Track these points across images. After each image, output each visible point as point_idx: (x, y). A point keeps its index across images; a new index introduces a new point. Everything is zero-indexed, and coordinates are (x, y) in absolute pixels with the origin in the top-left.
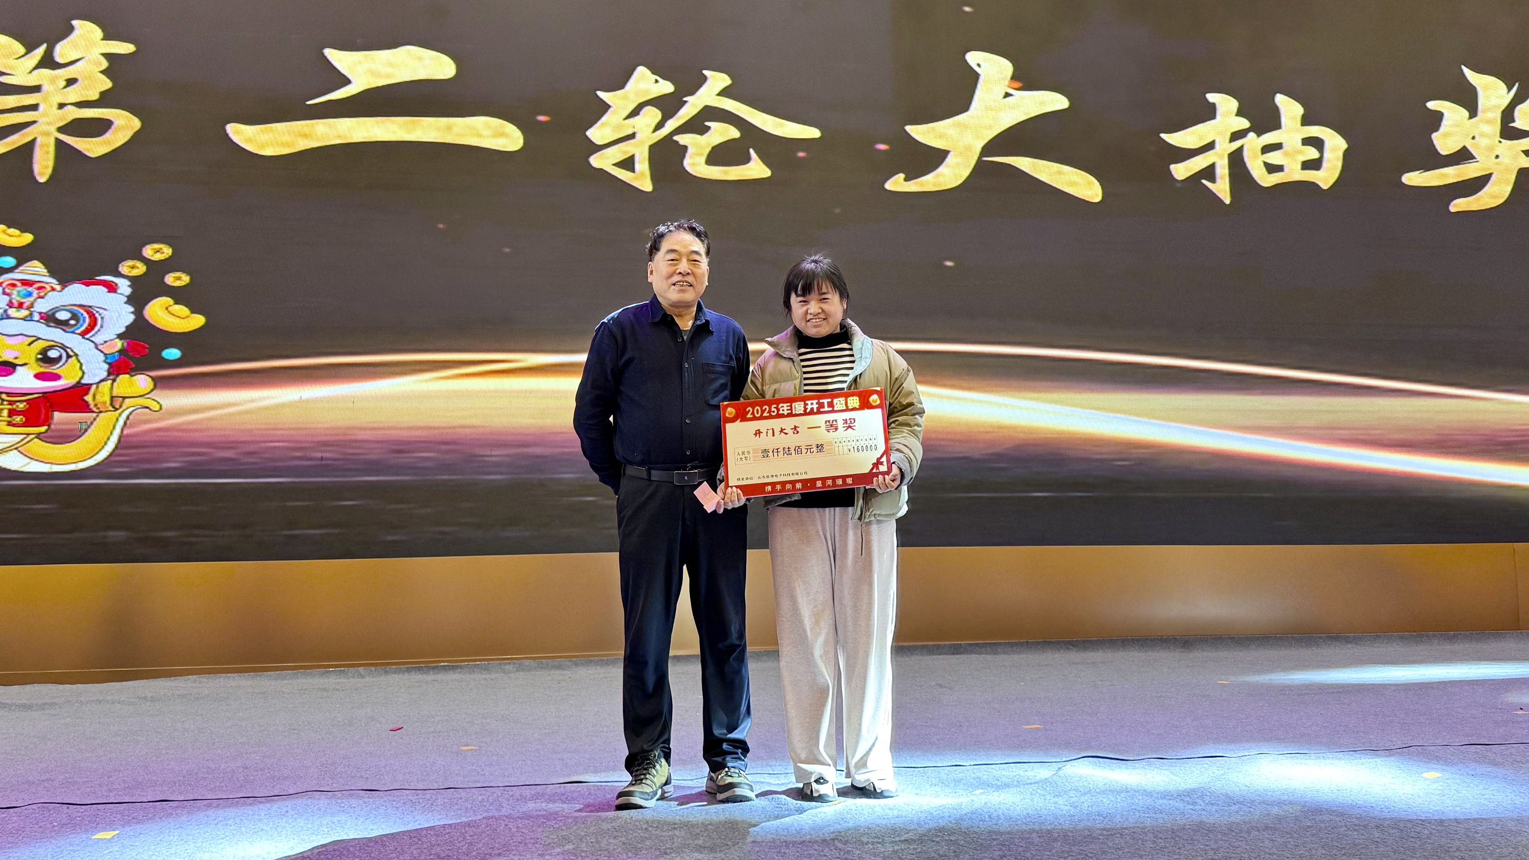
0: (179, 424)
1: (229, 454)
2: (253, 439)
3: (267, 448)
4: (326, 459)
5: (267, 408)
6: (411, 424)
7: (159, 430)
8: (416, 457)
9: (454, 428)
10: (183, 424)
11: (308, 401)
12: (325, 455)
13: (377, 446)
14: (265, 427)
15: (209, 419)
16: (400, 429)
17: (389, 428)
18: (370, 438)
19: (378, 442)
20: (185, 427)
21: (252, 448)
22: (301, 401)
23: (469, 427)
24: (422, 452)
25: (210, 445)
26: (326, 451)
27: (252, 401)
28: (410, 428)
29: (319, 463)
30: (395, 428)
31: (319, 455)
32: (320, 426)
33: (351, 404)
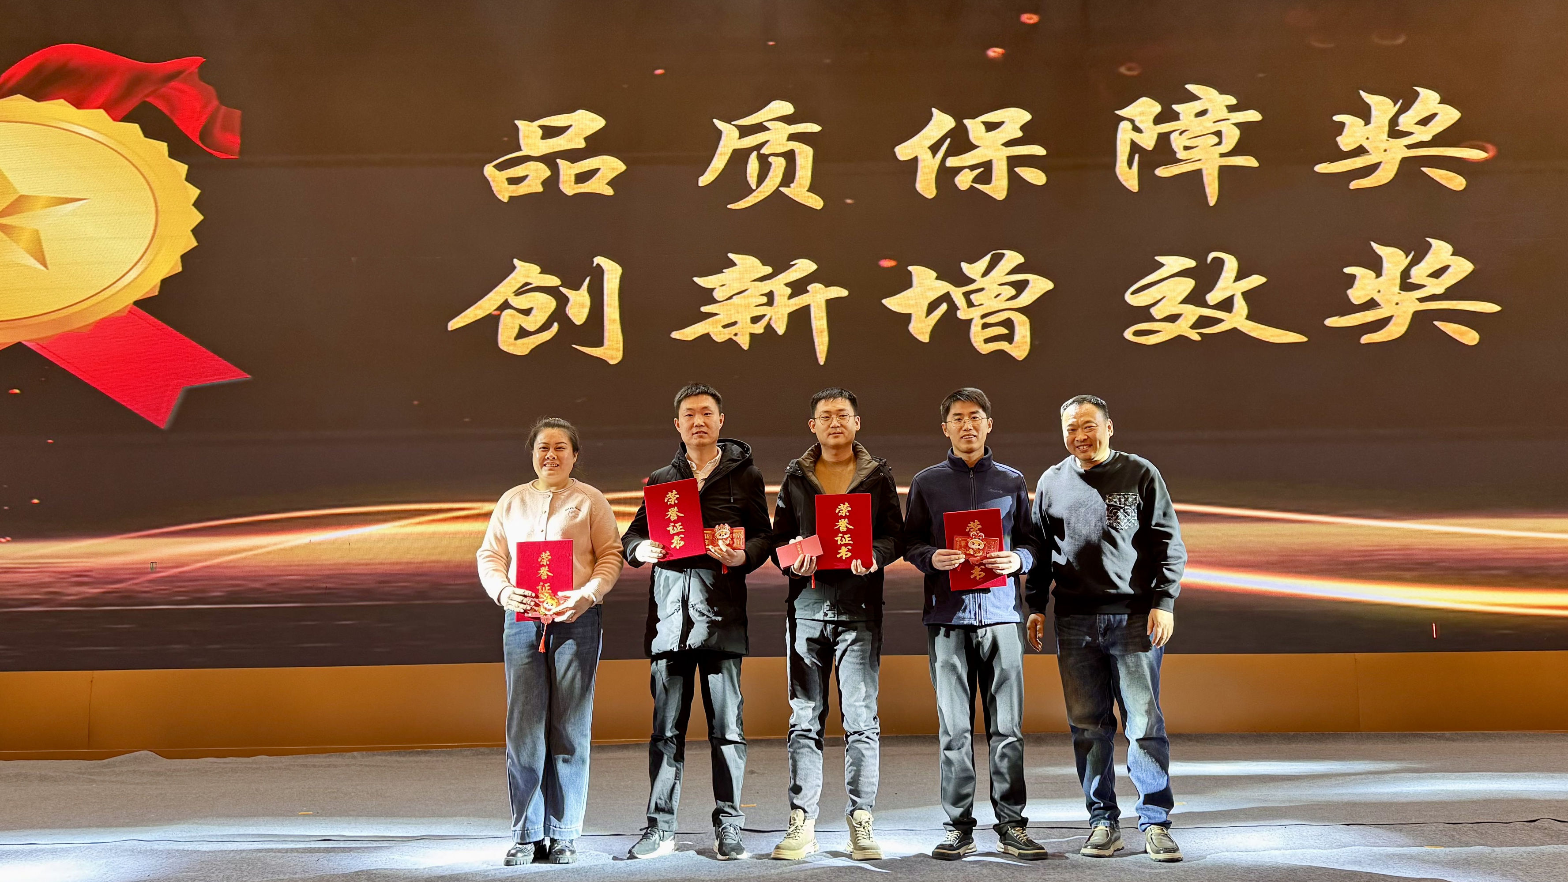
0: (220, 563)
1: (257, 585)
2: (275, 573)
3: (286, 580)
4: (330, 588)
5: (284, 550)
6: (392, 561)
7: (208, 567)
8: (397, 587)
9: (425, 563)
10: (225, 562)
11: (315, 544)
12: (328, 585)
13: (369, 577)
14: (284, 564)
15: (245, 558)
16: (384, 564)
17: (375, 564)
18: (362, 572)
19: (370, 574)
20: (226, 565)
21: (275, 580)
22: (310, 543)
23: (437, 562)
24: (400, 582)
25: (244, 578)
26: (329, 583)
27: (275, 544)
28: (392, 564)
29: (324, 591)
30: (380, 564)
31: (324, 585)
32: (324, 562)
33: (348, 546)
